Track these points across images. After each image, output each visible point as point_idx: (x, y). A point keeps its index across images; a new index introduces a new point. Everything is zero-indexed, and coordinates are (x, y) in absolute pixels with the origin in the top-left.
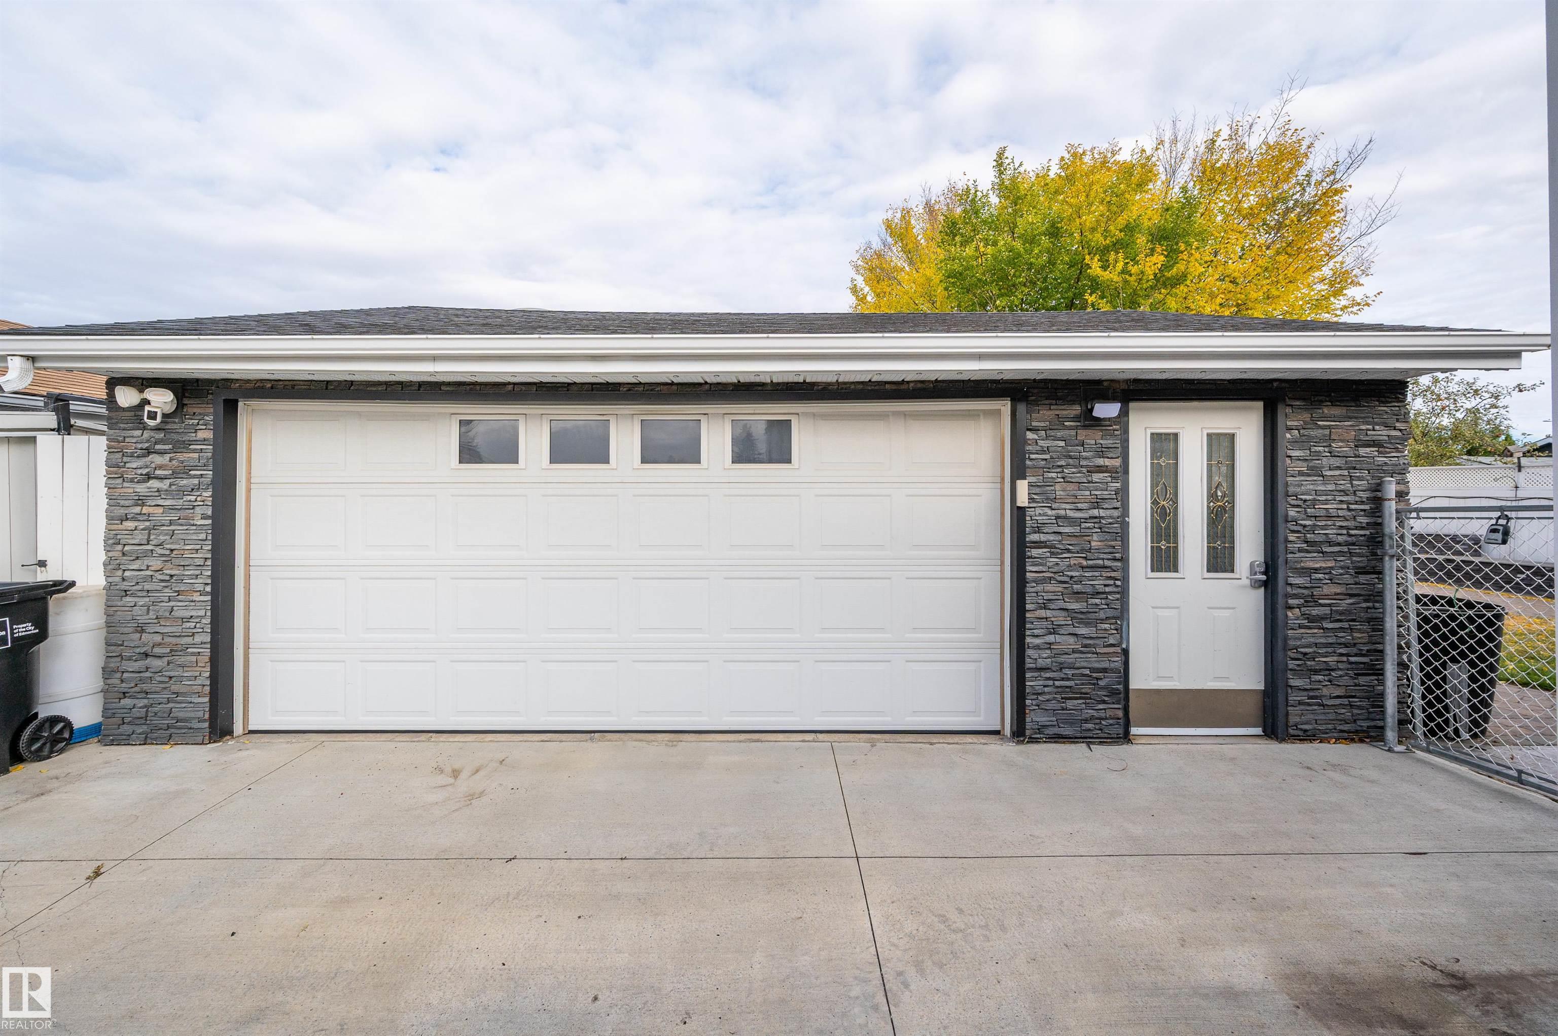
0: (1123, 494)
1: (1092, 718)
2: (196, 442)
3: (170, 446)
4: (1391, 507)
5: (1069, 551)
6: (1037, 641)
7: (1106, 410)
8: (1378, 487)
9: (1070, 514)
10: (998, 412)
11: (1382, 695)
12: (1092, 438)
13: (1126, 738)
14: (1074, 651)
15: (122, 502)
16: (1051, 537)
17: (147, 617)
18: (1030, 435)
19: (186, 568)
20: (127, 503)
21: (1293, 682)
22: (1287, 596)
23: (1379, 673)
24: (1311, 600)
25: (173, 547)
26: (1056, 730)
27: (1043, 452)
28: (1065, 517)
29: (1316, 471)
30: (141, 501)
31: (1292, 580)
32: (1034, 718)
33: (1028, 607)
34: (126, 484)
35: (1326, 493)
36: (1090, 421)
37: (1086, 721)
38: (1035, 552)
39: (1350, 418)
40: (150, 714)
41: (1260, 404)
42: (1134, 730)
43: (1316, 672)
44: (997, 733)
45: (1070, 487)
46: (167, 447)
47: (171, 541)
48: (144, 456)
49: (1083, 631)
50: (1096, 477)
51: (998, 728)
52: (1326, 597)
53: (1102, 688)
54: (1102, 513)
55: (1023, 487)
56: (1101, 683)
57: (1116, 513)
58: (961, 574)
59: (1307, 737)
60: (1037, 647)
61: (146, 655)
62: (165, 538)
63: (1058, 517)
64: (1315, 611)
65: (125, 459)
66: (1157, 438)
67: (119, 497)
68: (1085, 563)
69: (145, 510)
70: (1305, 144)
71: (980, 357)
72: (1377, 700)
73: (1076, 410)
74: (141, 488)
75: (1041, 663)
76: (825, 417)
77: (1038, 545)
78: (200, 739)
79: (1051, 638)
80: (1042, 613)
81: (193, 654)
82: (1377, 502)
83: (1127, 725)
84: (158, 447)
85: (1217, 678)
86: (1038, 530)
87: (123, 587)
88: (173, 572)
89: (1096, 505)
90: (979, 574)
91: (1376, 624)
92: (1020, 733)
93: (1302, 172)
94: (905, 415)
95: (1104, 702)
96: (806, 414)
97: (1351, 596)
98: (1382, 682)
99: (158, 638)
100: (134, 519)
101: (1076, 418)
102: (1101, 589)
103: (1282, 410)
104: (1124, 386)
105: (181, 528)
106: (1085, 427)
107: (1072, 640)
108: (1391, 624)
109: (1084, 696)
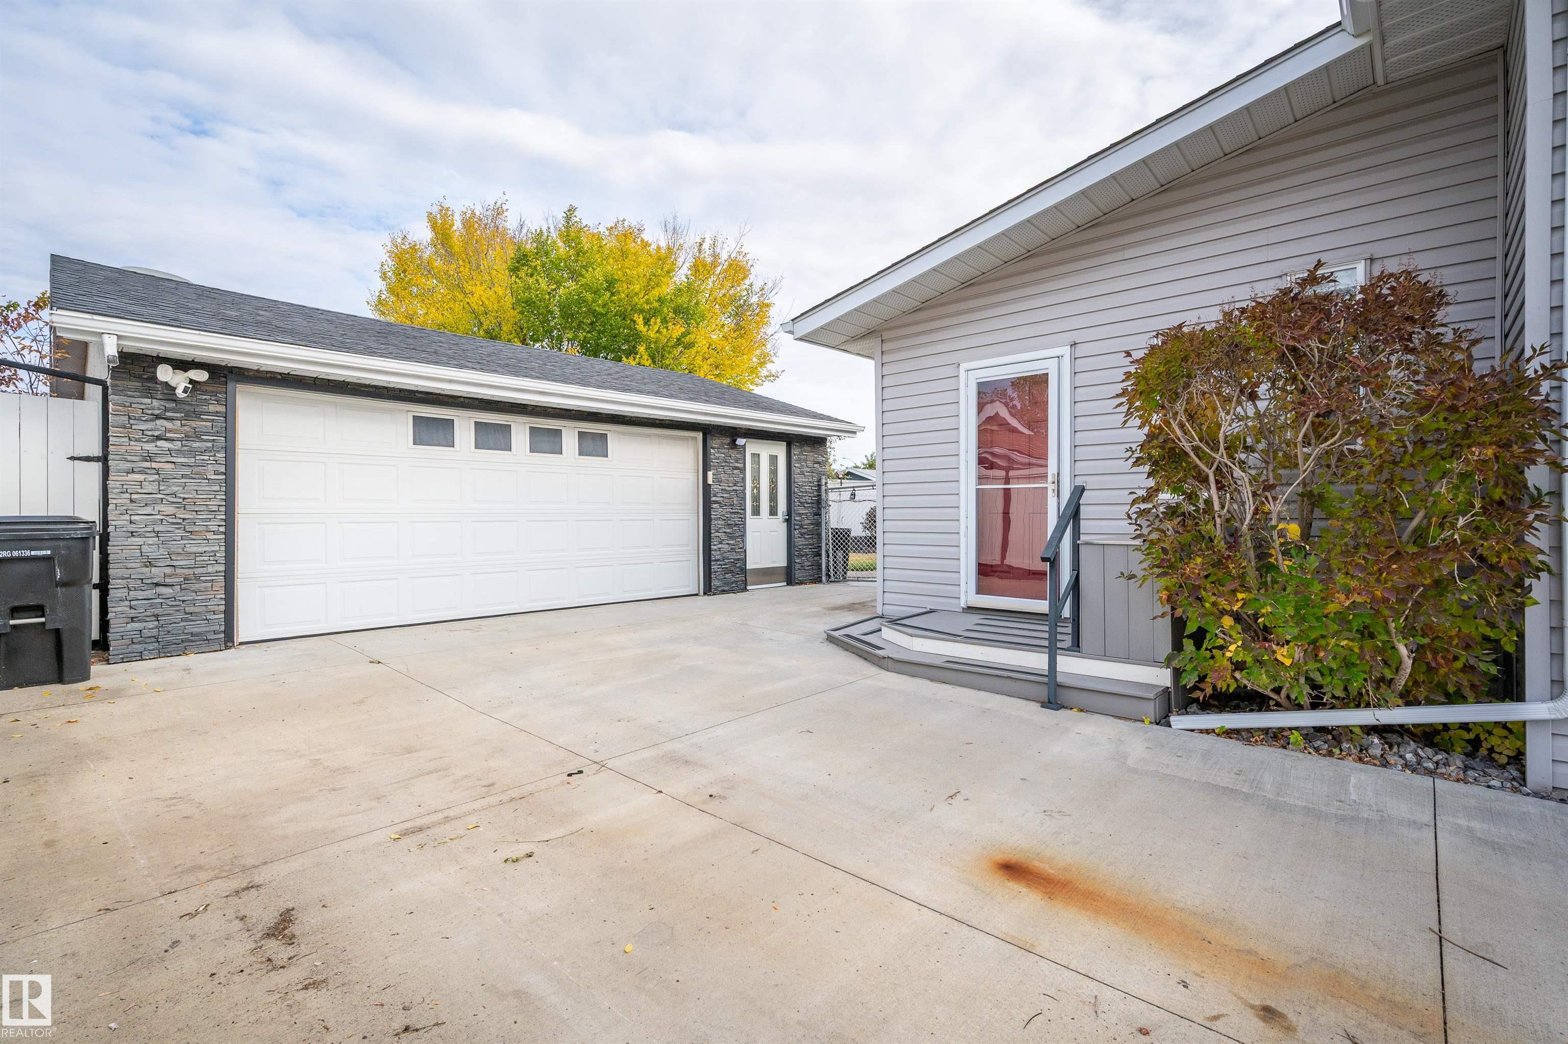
0: (744, 479)
1: (735, 581)
2: (208, 413)
3: (183, 415)
4: (823, 488)
5: (726, 505)
6: (715, 547)
7: (740, 441)
8: (819, 480)
9: (727, 488)
10: (695, 438)
11: (821, 563)
12: (734, 453)
13: (745, 590)
14: (729, 551)
15: (129, 458)
16: (720, 499)
17: (158, 554)
18: (712, 451)
19: (198, 513)
20: (134, 458)
21: (797, 561)
22: (795, 524)
23: (820, 555)
24: (801, 526)
25: (186, 496)
26: (722, 588)
27: (716, 459)
28: (725, 490)
29: (802, 473)
30: (149, 458)
31: (797, 518)
32: (715, 583)
33: (712, 531)
34: (132, 443)
35: (806, 482)
36: (733, 445)
37: (732, 583)
38: (714, 506)
39: (812, 452)
40: (161, 633)
41: (785, 443)
42: (748, 588)
43: (803, 556)
44: (697, 595)
45: (726, 475)
46: (178, 415)
47: (184, 491)
48: (152, 420)
49: (731, 542)
50: (735, 472)
51: (697, 593)
52: (805, 525)
53: (738, 567)
54: (737, 488)
55: (710, 474)
56: (738, 565)
57: (742, 488)
58: (677, 518)
59: (801, 583)
60: (715, 550)
61: (157, 585)
62: (177, 488)
63: (722, 490)
64: (803, 531)
65: (131, 421)
66: (753, 455)
67: (126, 454)
68: (732, 511)
69: (154, 465)
70: (750, 263)
71: (706, 414)
72: (820, 565)
73: (728, 440)
74: (150, 447)
75: (717, 557)
76: (623, 434)
77: (716, 502)
78: (217, 647)
79: (720, 546)
80: (717, 534)
81: (206, 581)
82: (819, 486)
83: (746, 585)
84: (168, 414)
85: (773, 562)
86: (715, 496)
87: (131, 529)
88: (186, 516)
89: (735, 485)
90: (687, 518)
91: (819, 535)
92: (708, 590)
93: (747, 282)
94: (659, 436)
95: (738, 574)
96: (615, 431)
97: (813, 524)
98: (821, 559)
99: (169, 570)
100: (140, 472)
101: (728, 444)
102: (737, 523)
103: (793, 447)
104: (744, 431)
105: (192, 481)
106: (732, 448)
107: (727, 546)
108: (824, 535)
109: (732, 572)
